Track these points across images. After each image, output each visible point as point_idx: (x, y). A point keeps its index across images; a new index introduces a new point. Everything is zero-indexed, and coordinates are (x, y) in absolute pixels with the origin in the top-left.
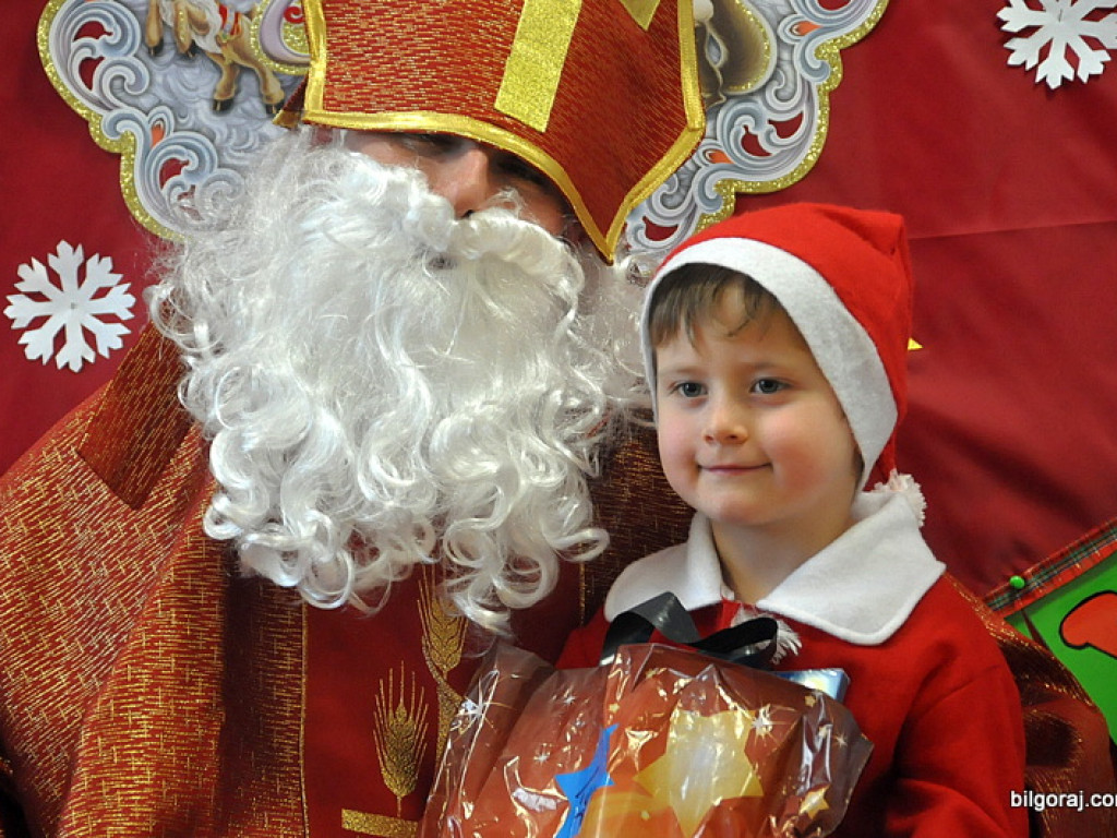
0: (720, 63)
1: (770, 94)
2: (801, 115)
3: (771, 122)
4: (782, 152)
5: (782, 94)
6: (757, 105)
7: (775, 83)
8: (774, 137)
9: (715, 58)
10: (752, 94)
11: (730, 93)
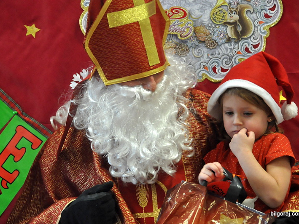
0: (240, 31)
1: (252, 38)
2: (259, 43)
3: (252, 45)
4: (255, 52)
5: (255, 38)
6: (249, 41)
7: (253, 35)
8: (253, 48)
9: (239, 29)
10: (248, 38)
11: (242, 38)
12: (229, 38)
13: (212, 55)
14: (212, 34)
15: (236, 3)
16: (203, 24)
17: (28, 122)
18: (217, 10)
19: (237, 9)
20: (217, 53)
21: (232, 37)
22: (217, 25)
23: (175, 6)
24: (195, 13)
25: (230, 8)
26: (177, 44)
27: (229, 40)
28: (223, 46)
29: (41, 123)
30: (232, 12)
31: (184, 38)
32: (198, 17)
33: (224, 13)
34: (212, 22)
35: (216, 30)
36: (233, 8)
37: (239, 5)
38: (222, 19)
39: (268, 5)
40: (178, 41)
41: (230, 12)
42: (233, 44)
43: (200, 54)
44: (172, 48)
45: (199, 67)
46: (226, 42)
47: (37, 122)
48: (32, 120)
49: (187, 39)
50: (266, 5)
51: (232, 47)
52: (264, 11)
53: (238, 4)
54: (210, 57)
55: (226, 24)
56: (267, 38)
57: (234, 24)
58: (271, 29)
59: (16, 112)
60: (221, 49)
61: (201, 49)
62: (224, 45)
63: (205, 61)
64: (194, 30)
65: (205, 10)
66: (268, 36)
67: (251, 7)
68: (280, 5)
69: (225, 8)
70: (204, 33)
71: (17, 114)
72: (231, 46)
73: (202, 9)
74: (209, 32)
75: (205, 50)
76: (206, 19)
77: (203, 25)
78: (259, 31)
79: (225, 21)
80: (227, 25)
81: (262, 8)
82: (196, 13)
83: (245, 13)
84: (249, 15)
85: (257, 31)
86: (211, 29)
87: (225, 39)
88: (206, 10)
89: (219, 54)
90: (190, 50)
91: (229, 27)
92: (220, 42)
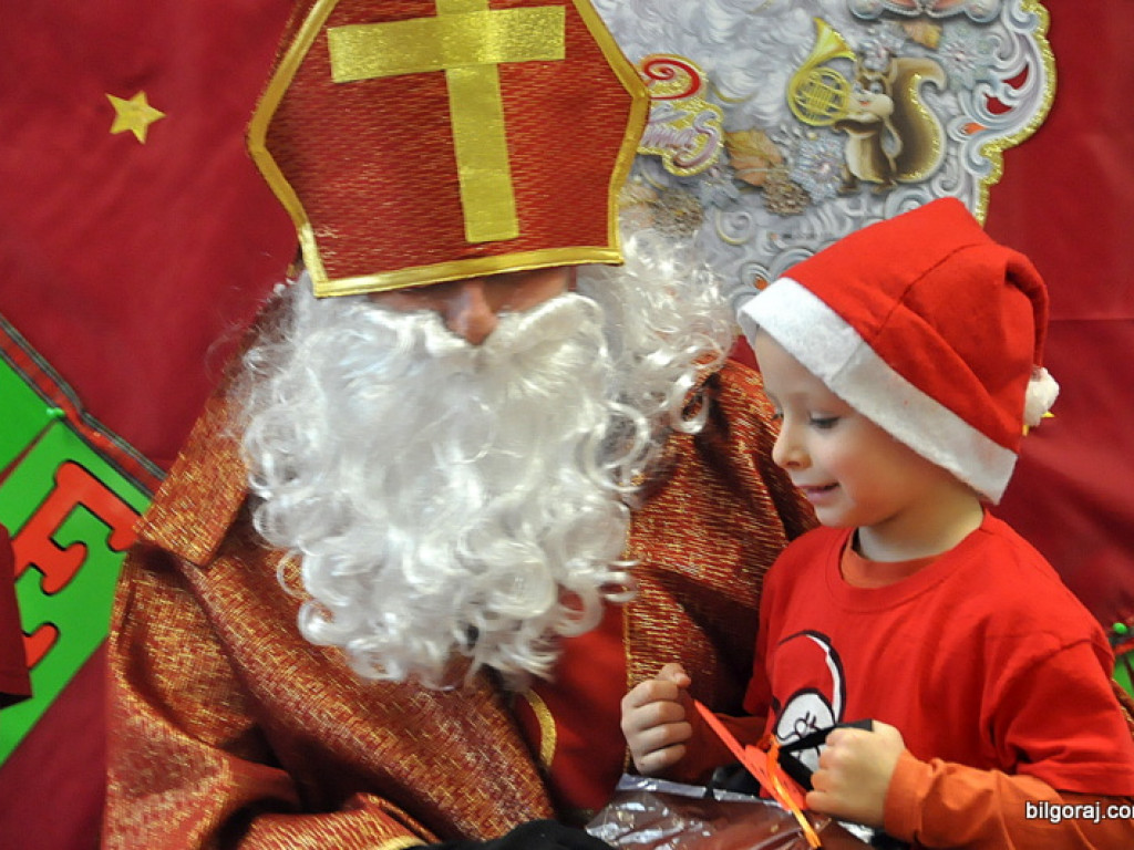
0: (894, 155)
1: (936, 184)
5: (946, 184)
6: (924, 192)
7: (942, 174)
9: (890, 149)
10: (920, 183)
11: (901, 180)
12: (853, 177)
13: (787, 237)
14: (791, 160)
15: (883, 53)
16: (759, 121)
17: (100, 451)
18: (815, 73)
19: (886, 75)
20: (805, 230)
21: (863, 175)
22: (812, 128)
23: (661, 50)
24: (730, 79)
25: (861, 70)
26: (660, 192)
27: (851, 187)
28: (827, 207)
29: (148, 455)
30: (866, 84)
31: (684, 172)
32: (743, 95)
33: (838, 87)
34: (795, 117)
35: (804, 145)
36: (871, 70)
37: (894, 61)
38: (831, 110)
39: (1001, 64)
40: (665, 182)
41: (859, 85)
42: (864, 200)
43: (741, 232)
44: (640, 203)
45: (737, 279)
46: (840, 195)
47: (133, 452)
48: (117, 444)
49: (700, 175)
50: (993, 67)
51: (861, 213)
52: (986, 88)
53: (892, 55)
54: (780, 244)
55: (845, 126)
56: (992, 188)
57: (874, 129)
58: (1009, 154)
59: (60, 411)
60: (819, 218)
61: (746, 214)
62: (833, 206)
63: (758, 260)
64: (726, 144)
65: (767, 72)
66: (994, 180)
67: (938, 67)
68: (1044, 68)
69: (843, 67)
70: (762, 158)
71: (63, 419)
72: (857, 207)
73: (759, 70)
74: (780, 152)
75: (762, 217)
76: (770, 103)
77: (758, 126)
78: (963, 161)
79: (840, 116)
80: (848, 131)
81: (981, 75)
82: (737, 82)
83: (914, 92)
84: (929, 99)
85: (957, 157)
86: (788, 142)
87: (838, 183)
88: (773, 71)
89: (812, 236)
90: (708, 215)
91: (855, 138)
92: (818, 190)
